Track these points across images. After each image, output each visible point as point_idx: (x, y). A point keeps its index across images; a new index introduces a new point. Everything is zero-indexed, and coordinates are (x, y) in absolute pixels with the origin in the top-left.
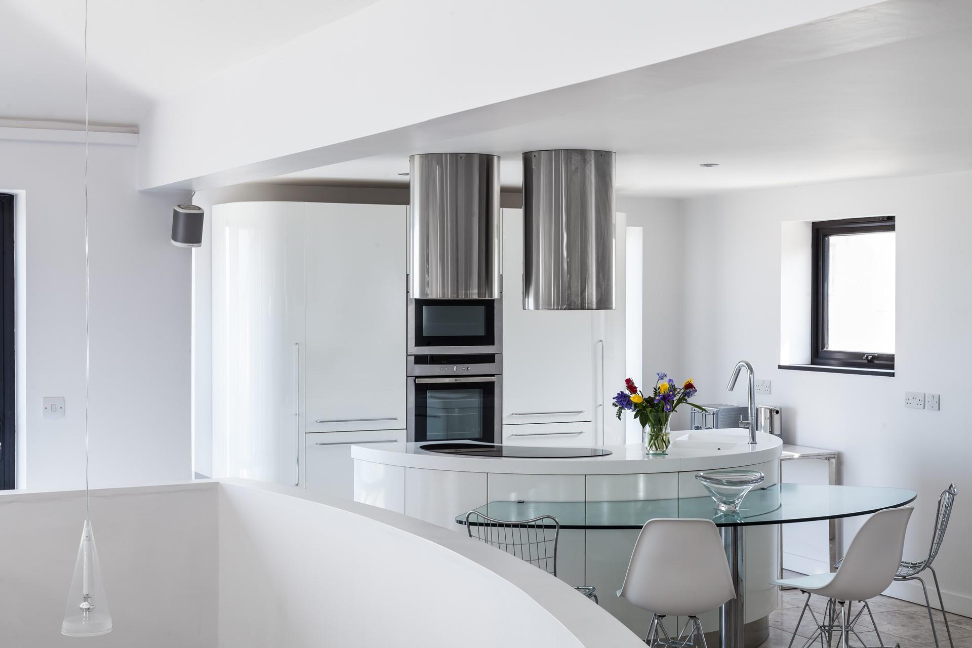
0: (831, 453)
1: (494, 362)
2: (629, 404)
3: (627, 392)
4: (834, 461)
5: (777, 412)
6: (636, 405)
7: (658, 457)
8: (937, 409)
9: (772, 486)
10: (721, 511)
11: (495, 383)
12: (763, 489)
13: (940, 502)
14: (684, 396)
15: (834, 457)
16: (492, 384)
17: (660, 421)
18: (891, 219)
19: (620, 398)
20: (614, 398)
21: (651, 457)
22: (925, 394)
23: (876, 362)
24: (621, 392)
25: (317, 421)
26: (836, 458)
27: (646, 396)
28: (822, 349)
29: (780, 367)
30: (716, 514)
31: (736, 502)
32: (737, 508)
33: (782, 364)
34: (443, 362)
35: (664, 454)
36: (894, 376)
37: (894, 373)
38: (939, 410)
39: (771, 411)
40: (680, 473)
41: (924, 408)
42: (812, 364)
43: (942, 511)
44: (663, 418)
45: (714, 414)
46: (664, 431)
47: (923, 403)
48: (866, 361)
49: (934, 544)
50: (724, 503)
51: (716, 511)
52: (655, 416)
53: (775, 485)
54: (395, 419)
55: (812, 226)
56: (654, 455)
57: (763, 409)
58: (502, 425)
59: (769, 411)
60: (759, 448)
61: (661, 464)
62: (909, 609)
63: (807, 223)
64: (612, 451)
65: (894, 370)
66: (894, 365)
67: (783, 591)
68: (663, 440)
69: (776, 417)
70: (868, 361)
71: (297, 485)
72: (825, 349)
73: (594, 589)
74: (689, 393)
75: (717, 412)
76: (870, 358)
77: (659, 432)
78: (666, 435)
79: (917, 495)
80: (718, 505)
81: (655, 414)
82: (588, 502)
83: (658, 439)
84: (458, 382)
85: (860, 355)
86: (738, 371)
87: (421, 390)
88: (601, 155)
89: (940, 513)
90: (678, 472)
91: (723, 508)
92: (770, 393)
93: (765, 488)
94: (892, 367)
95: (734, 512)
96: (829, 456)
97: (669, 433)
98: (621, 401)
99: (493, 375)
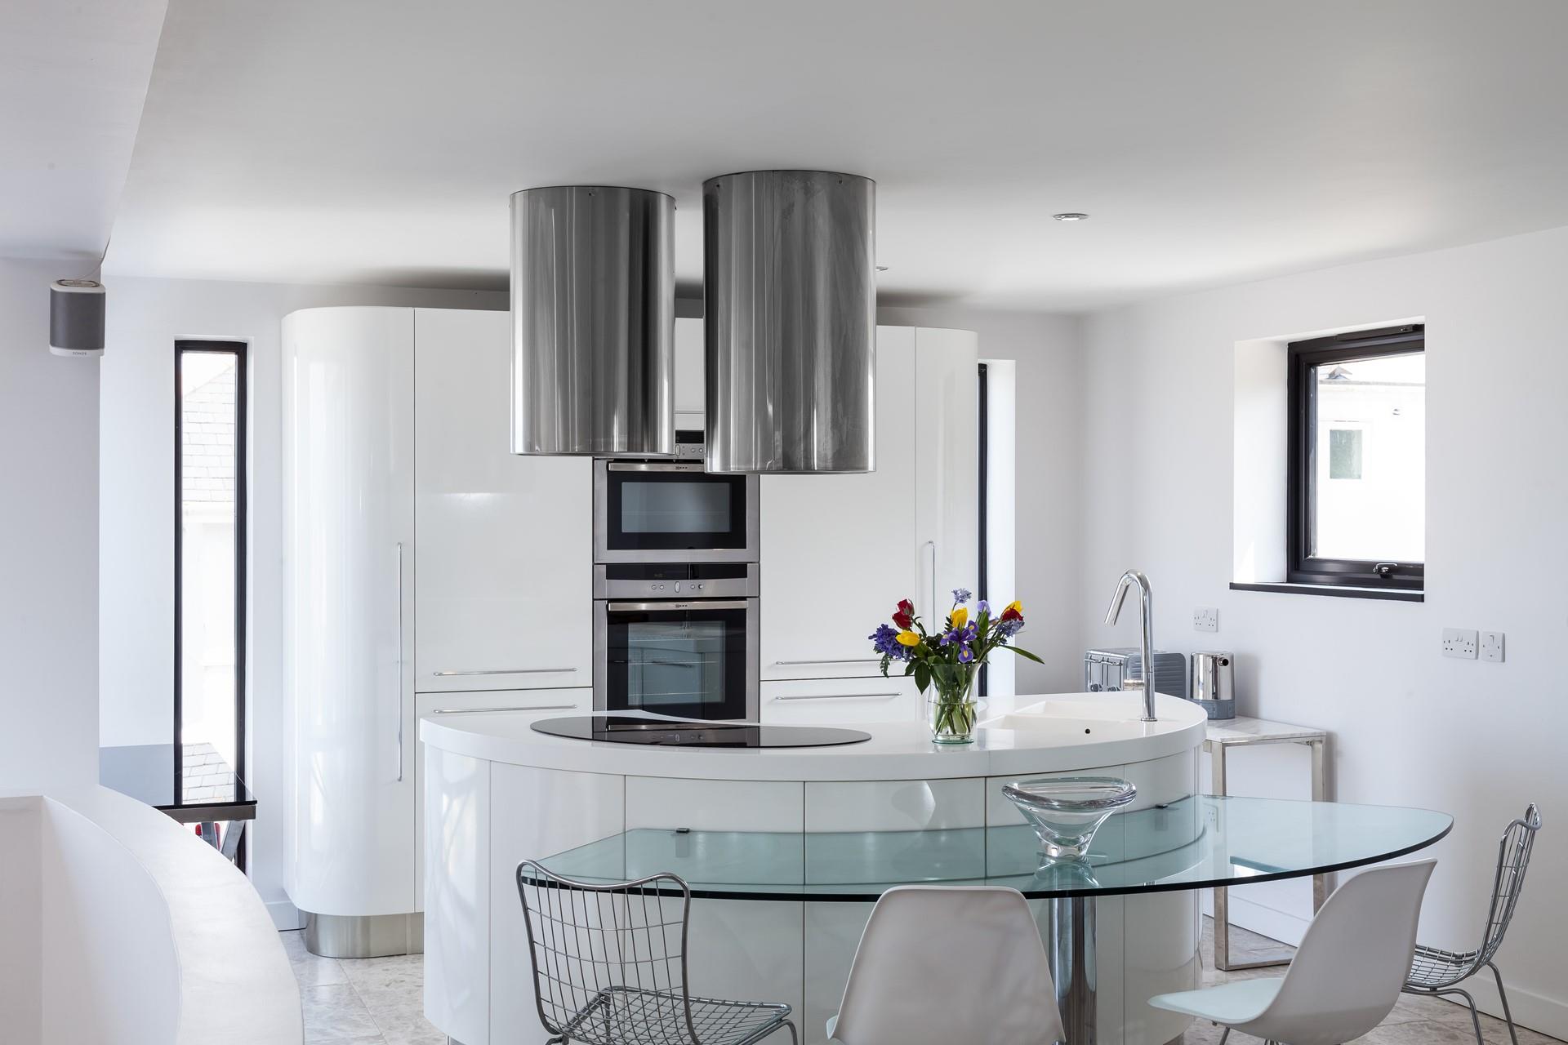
0: (1315, 733)
1: (745, 576)
2: (898, 648)
3: (893, 625)
4: (1319, 746)
5: (1225, 662)
6: (910, 649)
7: (952, 748)
8: (1500, 659)
9: (1179, 801)
10: (1051, 857)
11: (747, 611)
12: (1160, 807)
13: (1504, 842)
14: (1000, 634)
15: (1321, 742)
16: (742, 613)
17: (955, 680)
18: (1419, 329)
19: (881, 637)
20: (870, 638)
21: (940, 747)
22: (1478, 632)
23: (1396, 577)
24: (883, 625)
25: (434, 674)
26: (1324, 742)
27: (930, 634)
28: (1306, 556)
29: (1233, 586)
30: (1042, 863)
31: (1082, 840)
32: (1084, 853)
33: (1236, 581)
34: (656, 575)
35: (964, 741)
36: (1423, 601)
37: (1423, 595)
38: (1504, 660)
39: (1215, 660)
40: (988, 779)
41: (1477, 658)
42: (1288, 582)
43: (1510, 860)
44: (962, 674)
45: (1120, 664)
46: (965, 698)
47: (1474, 649)
48: (1378, 576)
49: (1493, 926)
50: (1058, 842)
51: (1044, 855)
52: (945, 671)
53: (1188, 797)
54: (572, 670)
55: (1289, 349)
56: (945, 743)
57: (1201, 657)
58: (760, 681)
59: (1211, 660)
60: (1160, 728)
61: (957, 762)
62: (1449, 1018)
63: (1280, 343)
64: (872, 735)
65: (1423, 590)
66: (1423, 582)
67: (1229, 973)
68: (963, 714)
69: (1224, 671)
70: (1381, 576)
71: (400, 780)
72: (1311, 557)
73: (789, 1008)
74: (1009, 627)
75: (1127, 661)
76: (1385, 569)
77: (956, 701)
78: (969, 705)
79: (1452, 823)
80: (1047, 846)
81: (946, 666)
82: (809, 833)
83: (954, 714)
84: (680, 608)
85: (1367, 566)
86: (1124, 588)
87: (619, 621)
88: (840, 182)
89: (1504, 864)
90: (986, 777)
91: (1054, 852)
92: (1217, 631)
93: (1164, 805)
94: (1420, 586)
95: (1078, 860)
96: (1310, 739)
97: (975, 703)
98: (883, 643)
99: (744, 598)
